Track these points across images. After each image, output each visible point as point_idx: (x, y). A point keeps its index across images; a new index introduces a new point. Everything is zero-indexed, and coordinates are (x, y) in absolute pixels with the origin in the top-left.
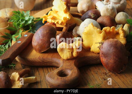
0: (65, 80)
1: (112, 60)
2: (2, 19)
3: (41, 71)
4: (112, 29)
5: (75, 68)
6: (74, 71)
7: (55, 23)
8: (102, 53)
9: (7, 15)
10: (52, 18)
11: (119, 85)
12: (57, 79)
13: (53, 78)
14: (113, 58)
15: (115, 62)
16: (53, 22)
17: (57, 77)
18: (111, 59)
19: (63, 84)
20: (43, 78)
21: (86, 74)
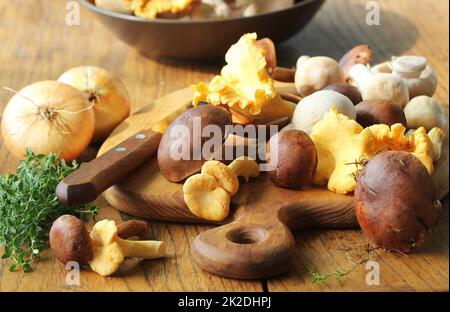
0: (250, 252)
1: (391, 210)
2: (75, 89)
3: (178, 234)
4: (395, 130)
5: (281, 225)
6: (277, 232)
7: (230, 105)
8: (363, 190)
9: (90, 82)
10: (223, 90)
11: (404, 281)
12: (227, 247)
13: (216, 246)
14: (395, 204)
15: (399, 217)
16: (224, 102)
17: (226, 242)
18: (389, 205)
19: (241, 263)
20: (182, 249)
21: (311, 247)
